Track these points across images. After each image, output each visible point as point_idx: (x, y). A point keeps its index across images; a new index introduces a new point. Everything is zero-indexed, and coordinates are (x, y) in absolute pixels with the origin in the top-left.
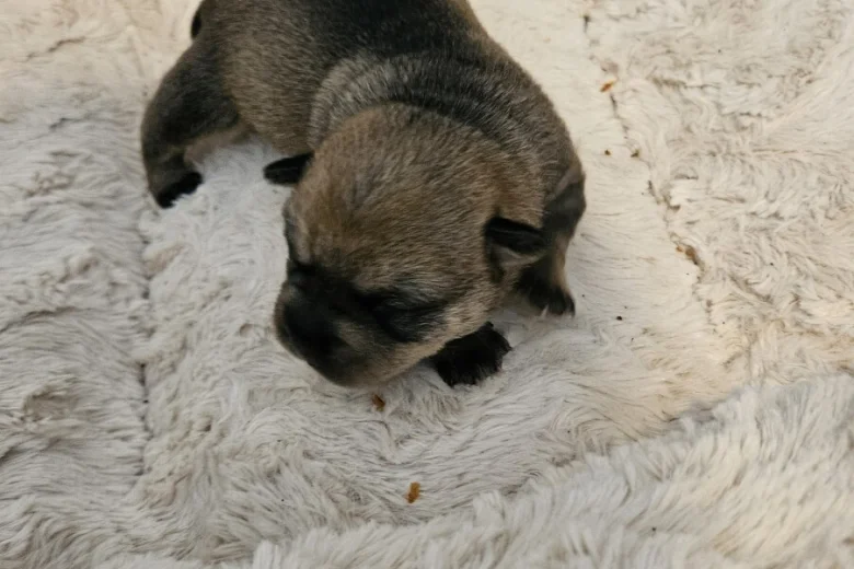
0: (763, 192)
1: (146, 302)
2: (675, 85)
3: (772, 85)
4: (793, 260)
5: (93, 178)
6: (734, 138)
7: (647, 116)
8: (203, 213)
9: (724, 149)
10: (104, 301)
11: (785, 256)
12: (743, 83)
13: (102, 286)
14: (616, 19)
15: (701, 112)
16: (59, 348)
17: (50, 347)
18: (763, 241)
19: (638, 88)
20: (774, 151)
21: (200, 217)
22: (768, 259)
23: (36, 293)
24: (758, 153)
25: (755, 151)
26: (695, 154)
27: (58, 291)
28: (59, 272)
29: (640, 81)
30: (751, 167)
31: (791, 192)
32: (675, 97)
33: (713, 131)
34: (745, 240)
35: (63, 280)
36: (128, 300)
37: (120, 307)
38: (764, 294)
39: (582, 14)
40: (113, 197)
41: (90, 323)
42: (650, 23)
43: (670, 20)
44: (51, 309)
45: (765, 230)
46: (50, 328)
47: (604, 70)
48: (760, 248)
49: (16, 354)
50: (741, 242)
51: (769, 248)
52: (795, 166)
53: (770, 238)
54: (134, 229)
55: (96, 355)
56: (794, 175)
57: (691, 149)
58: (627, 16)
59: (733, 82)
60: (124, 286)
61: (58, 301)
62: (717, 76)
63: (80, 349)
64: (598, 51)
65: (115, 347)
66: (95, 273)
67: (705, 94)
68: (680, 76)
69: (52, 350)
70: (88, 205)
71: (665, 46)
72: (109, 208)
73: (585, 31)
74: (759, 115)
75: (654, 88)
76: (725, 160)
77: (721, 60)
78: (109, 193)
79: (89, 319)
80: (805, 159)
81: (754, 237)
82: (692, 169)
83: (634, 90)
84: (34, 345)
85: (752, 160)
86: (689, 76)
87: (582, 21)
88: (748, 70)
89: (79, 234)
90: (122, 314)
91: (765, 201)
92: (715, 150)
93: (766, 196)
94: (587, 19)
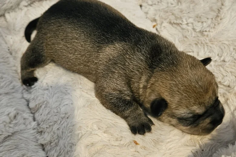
0: (217, 54)
1: (36, 122)
2: (178, 24)
3: (209, 21)
4: (233, 74)
5: (5, 84)
6: (202, 39)
7: (170, 34)
8: (47, 89)
9: (200, 42)
10: (24, 126)
11: (230, 73)
12: (200, 22)
13: (22, 121)
14: (151, 5)
15: (189, 31)
16: (17, 147)
17: (14, 148)
18: (222, 69)
19: (165, 26)
20: (217, 41)
21: (47, 91)
22: (225, 74)
23: (4, 130)
24: (212, 42)
25: (210, 42)
26: (190, 44)
27: (10, 127)
28: (8, 120)
29: (165, 24)
30: (210, 47)
31: (226, 54)
32: (179, 28)
33: (194, 37)
34: (215, 69)
35: (10, 123)
36: (30, 123)
37: (29, 127)
38: (227, 85)
39: (139, 4)
40: (13, 89)
41: (22, 135)
42: (163, 6)
43: (170, 5)
44: (10, 134)
45: (221, 65)
46: (12, 141)
47: (151, 21)
48: (221, 71)
49: (5, 154)
50: (214, 70)
51: (224, 71)
52: (225, 45)
53: (223, 68)
54: (23, 98)
55: (28, 146)
56: (225, 48)
57: (188, 43)
58: (155, 4)
59: (197, 22)
60: (28, 119)
61: (11, 130)
62: (191, 20)
63: (23, 145)
64: (148, 16)
65: (32, 141)
66: (19, 117)
67: (188, 26)
68: (179, 21)
69: (15, 149)
70: (7, 94)
71: (171, 12)
72: (13, 92)
73: (142, 10)
74: (209, 31)
75: (170, 26)
76: (201, 45)
77: (190, 15)
78: (12, 88)
79: (21, 134)
80: (227, 43)
81: (218, 68)
82: (191, 49)
83: (164, 27)
84: (10, 149)
85: (210, 44)
86: (182, 21)
87: (139, 7)
88: (200, 17)
89: (9, 105)
90: (30, 129)
91: (218, 57)
92: (197, 43)
93: (218, 55)
94: (141, 6)
